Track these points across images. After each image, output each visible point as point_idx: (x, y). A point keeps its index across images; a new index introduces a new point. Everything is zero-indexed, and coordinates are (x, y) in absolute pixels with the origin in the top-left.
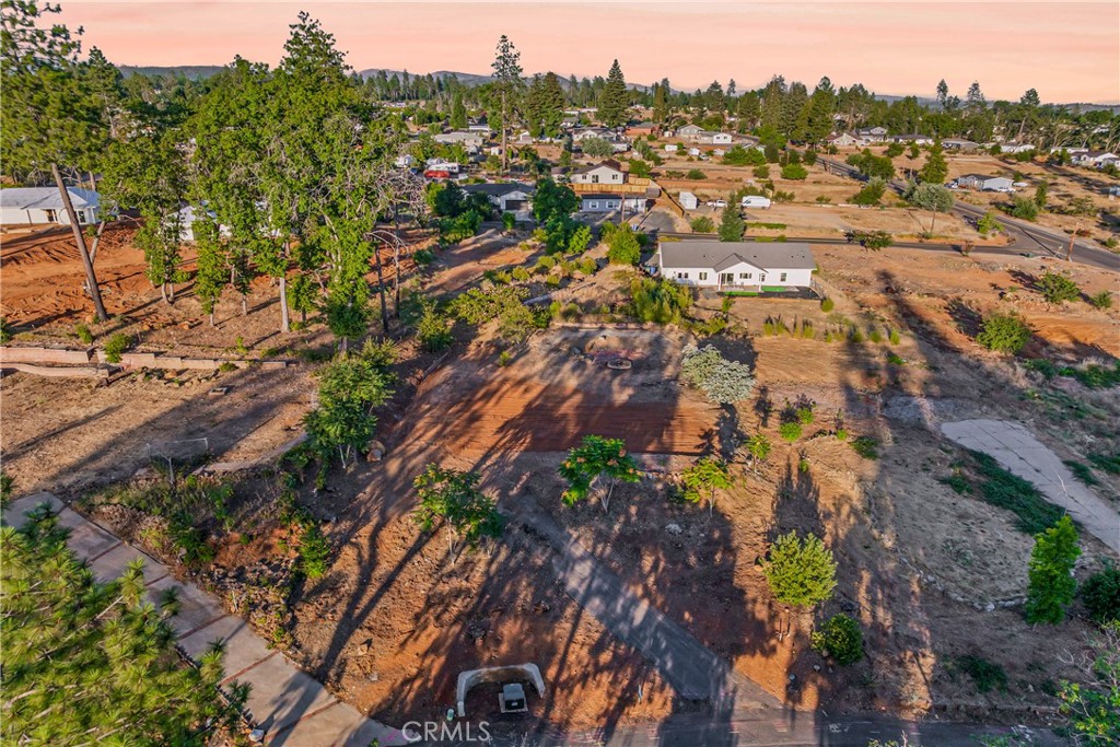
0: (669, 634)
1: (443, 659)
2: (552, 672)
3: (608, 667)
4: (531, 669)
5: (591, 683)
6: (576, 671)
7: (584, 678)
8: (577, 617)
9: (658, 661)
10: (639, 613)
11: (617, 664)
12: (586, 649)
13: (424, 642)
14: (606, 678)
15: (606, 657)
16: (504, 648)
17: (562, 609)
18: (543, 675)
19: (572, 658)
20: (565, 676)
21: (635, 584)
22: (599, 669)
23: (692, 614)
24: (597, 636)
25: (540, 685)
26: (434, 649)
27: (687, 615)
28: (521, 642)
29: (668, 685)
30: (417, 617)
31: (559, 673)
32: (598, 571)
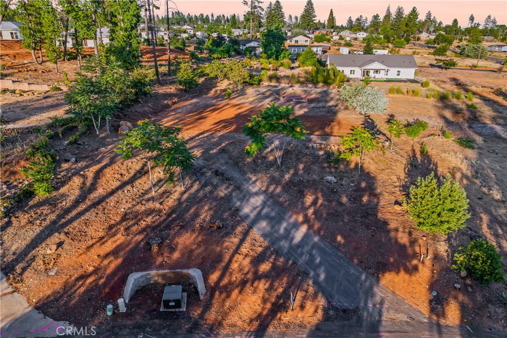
0: (322, 252)
1: (120, 261)
2: (214, 277)
3: (266, 276)
4: (195, 274)
5: (248, 289)
6: (236, 277)
7: (243, 284)
8: (246, 234)
9: (312, 273)
10: (299, 234)
11: (275, 274)
12: (248, 260)
13: (109, 246)
14: (262, 285)
15: (265, 267)
16: (176, 255)
17: (234, 228)
18: (206, 279)
19: (235, 266)
20: (225, 281)
21: (297, 213)
22: (257, 277)
23: (344, 237)
24: (260, 249)
25: (201, 287)
26: (115, 253)
27: (339, 238)
28: (192, 251)
29: (320, 295)
30: (111, 227)
31: (221, 278)
32: (269, 203)
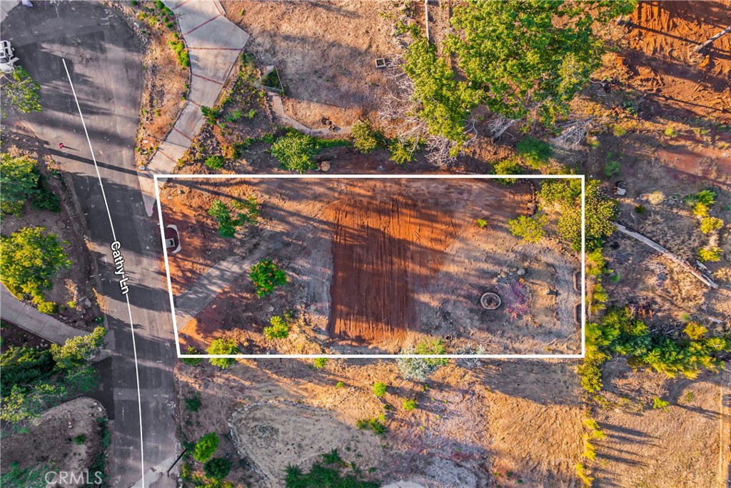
0: (206, 298)
1: (181, 219)
2: (180, 256)
3: (184, 275)
4: (179, 249)
5: (177, 269)
6: (182, 264)
7: (179, 266)
8: (206, 265)
9: (191, 292)
10: (214, 288)
11: (188, 279)
12: (191, 267)
13: (187, 212)
15: (189, 274)
16: (187, 239)
17: (209, 260)
18: (178, 253)
19: (186, 263)
20: (179, 260)
22: (183, 271)
24: (198, 272)
25: (175, 252)
26: (185, 215)
27: (215, 306)
28: (190, 245)
